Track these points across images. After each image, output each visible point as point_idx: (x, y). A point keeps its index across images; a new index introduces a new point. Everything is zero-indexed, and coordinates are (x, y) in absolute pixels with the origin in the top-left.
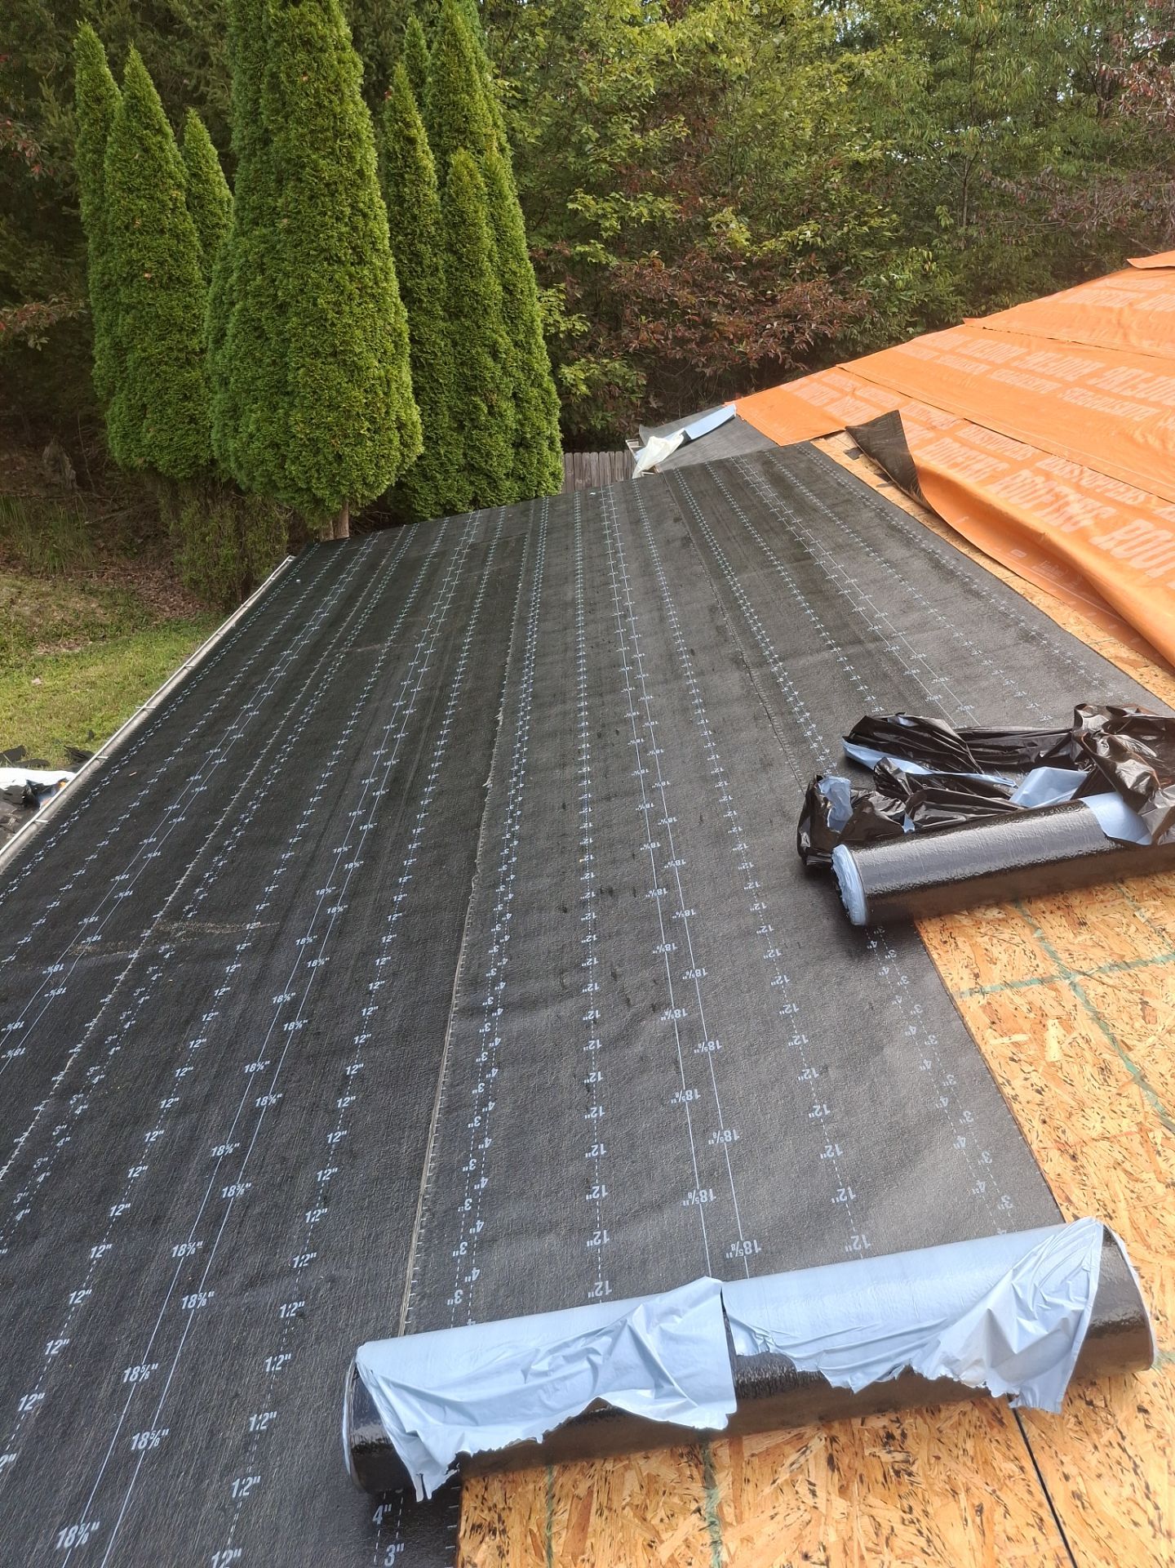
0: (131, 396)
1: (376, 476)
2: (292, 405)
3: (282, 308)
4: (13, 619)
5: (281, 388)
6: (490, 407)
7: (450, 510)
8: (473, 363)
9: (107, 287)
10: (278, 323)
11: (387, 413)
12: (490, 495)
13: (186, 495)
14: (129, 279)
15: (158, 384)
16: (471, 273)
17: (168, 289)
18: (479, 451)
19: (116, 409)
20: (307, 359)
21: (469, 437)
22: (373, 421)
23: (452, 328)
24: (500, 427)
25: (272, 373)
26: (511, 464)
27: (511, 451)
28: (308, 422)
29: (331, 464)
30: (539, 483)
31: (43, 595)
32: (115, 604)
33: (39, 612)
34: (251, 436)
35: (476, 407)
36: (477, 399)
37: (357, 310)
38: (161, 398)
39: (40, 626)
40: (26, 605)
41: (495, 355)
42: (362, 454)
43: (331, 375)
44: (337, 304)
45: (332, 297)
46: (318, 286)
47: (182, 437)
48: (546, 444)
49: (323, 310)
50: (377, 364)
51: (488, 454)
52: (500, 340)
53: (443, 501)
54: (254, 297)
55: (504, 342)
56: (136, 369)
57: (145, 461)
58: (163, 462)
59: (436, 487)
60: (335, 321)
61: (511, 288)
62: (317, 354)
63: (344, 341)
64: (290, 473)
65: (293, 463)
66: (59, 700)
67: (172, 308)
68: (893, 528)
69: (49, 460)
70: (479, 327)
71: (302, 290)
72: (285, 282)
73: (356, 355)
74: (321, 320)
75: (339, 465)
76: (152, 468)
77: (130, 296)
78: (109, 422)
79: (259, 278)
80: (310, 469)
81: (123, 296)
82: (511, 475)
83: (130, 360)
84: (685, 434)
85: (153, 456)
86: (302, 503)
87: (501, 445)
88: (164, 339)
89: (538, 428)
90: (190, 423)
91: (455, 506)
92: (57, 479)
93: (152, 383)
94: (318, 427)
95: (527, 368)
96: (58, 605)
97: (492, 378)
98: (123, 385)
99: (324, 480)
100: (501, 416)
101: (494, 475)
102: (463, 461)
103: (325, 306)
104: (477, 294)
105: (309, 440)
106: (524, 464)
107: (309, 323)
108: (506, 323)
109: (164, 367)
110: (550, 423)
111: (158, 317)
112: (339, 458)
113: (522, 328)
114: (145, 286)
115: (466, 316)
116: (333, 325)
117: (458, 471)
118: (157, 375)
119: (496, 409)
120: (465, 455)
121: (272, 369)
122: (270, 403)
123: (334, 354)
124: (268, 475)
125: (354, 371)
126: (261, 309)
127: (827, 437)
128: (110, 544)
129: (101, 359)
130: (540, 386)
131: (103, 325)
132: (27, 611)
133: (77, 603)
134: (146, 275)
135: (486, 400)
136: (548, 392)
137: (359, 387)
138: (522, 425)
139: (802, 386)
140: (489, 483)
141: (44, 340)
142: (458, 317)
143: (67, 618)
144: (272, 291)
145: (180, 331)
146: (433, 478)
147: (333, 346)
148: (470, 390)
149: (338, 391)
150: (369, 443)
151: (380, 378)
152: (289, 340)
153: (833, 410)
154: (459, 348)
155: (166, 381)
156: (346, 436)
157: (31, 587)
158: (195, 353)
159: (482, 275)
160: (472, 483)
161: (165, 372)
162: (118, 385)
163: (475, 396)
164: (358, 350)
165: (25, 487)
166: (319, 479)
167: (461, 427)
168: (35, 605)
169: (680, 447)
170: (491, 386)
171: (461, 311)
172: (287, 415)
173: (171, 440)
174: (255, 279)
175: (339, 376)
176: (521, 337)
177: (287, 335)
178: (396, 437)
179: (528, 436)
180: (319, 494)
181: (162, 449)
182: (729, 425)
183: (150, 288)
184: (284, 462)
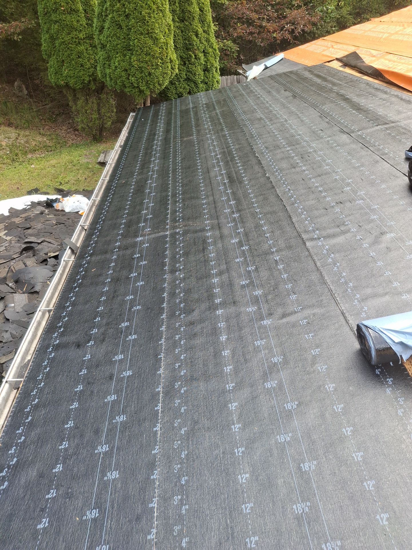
0: (58, 57)
1: (163, 81)
2: (132, 54)
3: (127, 16)
4: (18, 145)
5: (128, 48)
6: (195, 56)
7: (180, 96)
8: (189, 39)
9: (46, 14)
10: (126, 22)
11: (167, 56)
12: (195, 90)
13: (79, 95)
14: (55, 10)
15: (69, 52)
16: (188, 3)
17: (70, 14)
18: (191, 73)
19: (52, 63)
20: (138, 36)
21: (188, 68)
22: (162, 59)
23: (181, 25)
24: (199, 64)
25: (124, 42)
26: (202, 78)
27: (203, 73)
28: (138, 60)
29: (146, 76)
30: (213, 85)
31: (27, 136)
32: (52, 139)
33: (27, 142)
34: (116, 67)
35: (190, 56)
36: (191, 53)
37: (156, 16)
38: (70, 57)
39: (28, 147)
40: (22, 140)
41: (197, 35)
42: (158, 72)
43: (147, 42)
44: (149, 14)
45: (147, 11)
46: (142, 7)
47: (78, 72)
48: (215, 69)
49: (144, 16)
50: (163, 37)
51: (195, 74)
52: (199, 30)
53: (178, 93)
54: (117, 12)
55: (200, 30)
56: (60, 46)
57: (64, 82)
58: (72, 82)
59: (176, 87)
60: (149, 21)
61: (202, 9)
62: (142, 34)
63: (152, 29)
64: (132, 80)
65: (133, 77)
66: (44, 172)
67: (72, 22)
68: (376, 89)
69: (17, 87)
70: (191, 25)
71: (135, 9)
72: (129, 5)
73: (156, 34)
74: (143, 21)
75: (150, 77)
76: (67, 85)
77: (56, 17)
78: (49, 67)
79: (118, 4)
80: (139, 79)
81: (53, 17)
82: (203, 82)
83: (57, 43)
84: (265, 65)
85: (68, 80)
86: (135, 92)
87: (199, 71)
88: (70, 34)
89: (212, 64)
90: (81, 67)
91: (183, 94)
92: (20, 94)
93: (66, 51)
94: (142, 62)
95: (208, 40)
96: (33, 140)
97: (196, 44)
98: (54, 53)
99: (144, 83)
100: (199, 59)
101: (197, 82)
102: (185, 77)
103: (145, 14)
104: (190, 12)
105: (139, 67)
106: (207, 77)
107: (139, 22)
108: (200, 23)
109: (70, 45)
110: (216, 61)
111: (67, 25)
112: (150, 74)
113: (206, 25)
114: (62, 13)
115: (186, 21)
116: (148, 22)
117: (184, 81)
118: (68, 48)
119: (197, 56)
120: (186, 74)
121: (124, 40)
122: (123, 54)
123: (148, 34)
124: (123, 82)
125: (156, 40)
126: (119, 17)
127: (329, 62)
128: (44, 118)
129: (45, 43)
130: (212, 47)
131: (45, 29)
132: (22, 142)
133: (39, 138)
134: (62, 8)
135: (194, 53)
136: (215, 50)
137: (157, 46)
138: (206, 62)
139: (308, 47)
140: (195, 85)
141: (20, 37)
142: (183, 22)
143: (37, 144)
144: (123, 9)
145: (75, 31)
146: (175, 84)
147: (148, 30)
148: (188, 49)
149: (149, 48)
150: (161, 68)
151: (164, 43)
152: (131, 29)
153: (326, 53)
154: (184, 33)
155: (71, 50)
156: (152, 66)
157: (22, 133)
158: (82, 39)
159: (192, 4)
160: (189, 85)
161: (71, 47)
162: (53, 53)
163: (190, 51)
164: (157, 32)
165: (10, 98)
166: (142, 83)
167: (185, 64)
168: (25, 139)
169: (264, 70)
170: (196, 48)
171: (184, 19)
172: (130, 58)
173: (74, 73)
174: (116, 5)
175: (150, 42)
176: (206, 29)
177: (130, 27)
178: (169, 65)
179: (209, 67)
180: (142, 88)
181: (71, 77)
182: (282, 61)
183: (64, 14)
184: (129, 76)
